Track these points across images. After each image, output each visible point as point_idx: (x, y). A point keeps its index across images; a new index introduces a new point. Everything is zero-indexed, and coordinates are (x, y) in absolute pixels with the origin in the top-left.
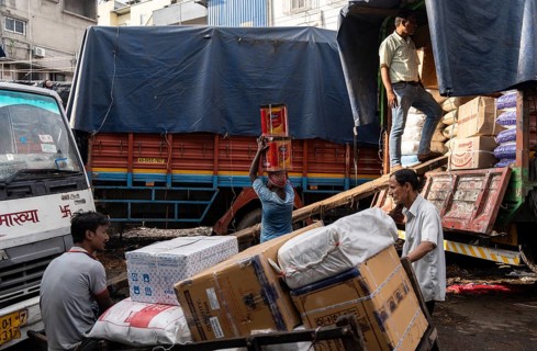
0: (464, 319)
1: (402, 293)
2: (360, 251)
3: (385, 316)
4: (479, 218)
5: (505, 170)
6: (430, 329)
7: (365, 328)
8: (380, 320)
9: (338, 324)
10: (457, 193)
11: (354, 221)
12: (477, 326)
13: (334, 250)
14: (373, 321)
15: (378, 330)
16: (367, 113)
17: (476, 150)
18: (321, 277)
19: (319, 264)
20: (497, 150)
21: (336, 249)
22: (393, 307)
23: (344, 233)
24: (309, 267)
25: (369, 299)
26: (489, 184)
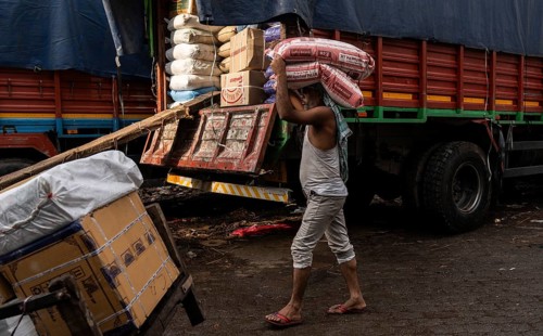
0: (244, 263)
1: (146, 244)
2: (81, 202)
3: (116, 271)
4: (249, 157)
5: (271, 106)
6: (182, 278)
7: (91, 288)
8: (109, 276)
9: (51, 290)
10: (230, 131)
11: (78, 167)
12: (255, 266)
13: (47, 203)
14: (101, 278)
15: (107, 288)
16: (131, 39)
17: (246, 85)
18: (33, 238)
19: (29, 221)
20: (267, 85)
21: (48, 201)
22: (129, 260)
23: (58, 183)
24: (17, 227)
25: (96, 255)
26: (258, 121)
